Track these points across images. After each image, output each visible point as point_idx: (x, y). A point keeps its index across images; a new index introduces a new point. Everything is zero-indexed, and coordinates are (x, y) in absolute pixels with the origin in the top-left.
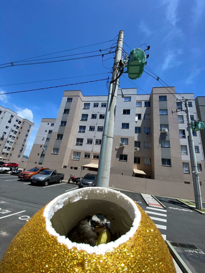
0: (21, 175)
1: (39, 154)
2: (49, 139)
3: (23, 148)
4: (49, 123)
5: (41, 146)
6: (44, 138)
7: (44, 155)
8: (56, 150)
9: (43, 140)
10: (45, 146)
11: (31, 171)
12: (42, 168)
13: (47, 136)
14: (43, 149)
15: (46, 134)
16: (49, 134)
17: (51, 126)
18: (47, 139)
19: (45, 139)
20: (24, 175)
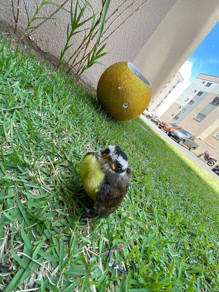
0: (163, 123)
1: (173, 115)
2: (194, 102)
3: (160, 104)
4: (205, 81)
5: (180, 107)
6: (188, 99)
7: (178, 118)
8: (202, 116)
9: (186, 101)
10: (184, 109)
11: (171, 124)
12: (181, 127)
13: (193, 97)
14: (181, 111)
15: (193, 95)
16: (197, 96)
17: (206, 86)
18: (191, 101)
19: (189, 101)
20: (164, 125)
